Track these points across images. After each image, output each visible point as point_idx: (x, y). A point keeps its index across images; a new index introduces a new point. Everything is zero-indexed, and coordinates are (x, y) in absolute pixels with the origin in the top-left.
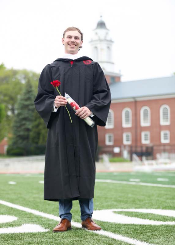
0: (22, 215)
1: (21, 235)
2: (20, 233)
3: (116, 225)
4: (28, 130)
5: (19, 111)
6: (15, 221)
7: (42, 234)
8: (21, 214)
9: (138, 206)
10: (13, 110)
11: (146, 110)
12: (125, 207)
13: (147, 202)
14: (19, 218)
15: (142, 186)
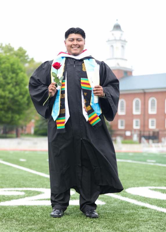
11: (153, 100)
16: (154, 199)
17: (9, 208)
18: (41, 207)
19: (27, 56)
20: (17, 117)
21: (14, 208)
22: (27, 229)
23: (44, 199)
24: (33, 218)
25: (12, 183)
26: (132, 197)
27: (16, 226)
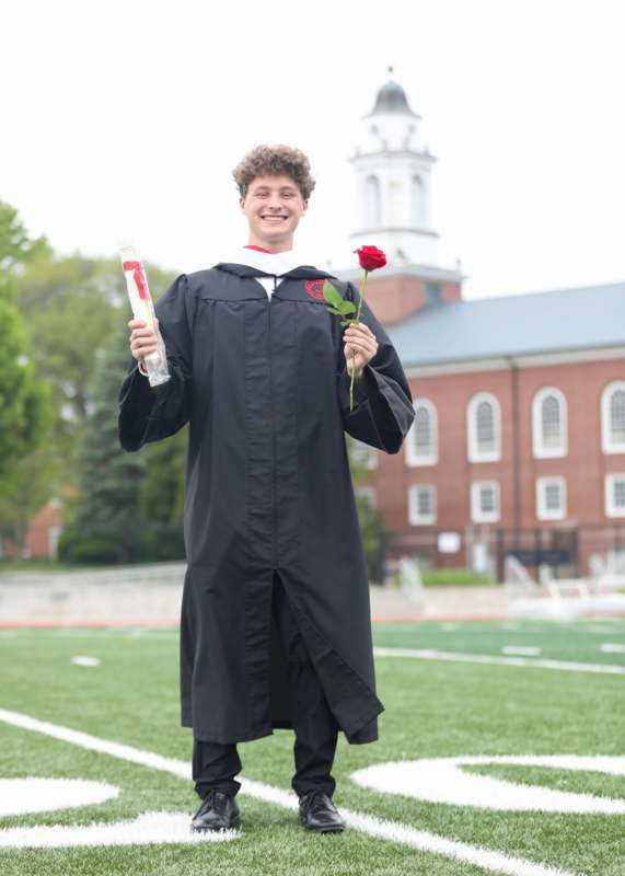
0: (136, 777)
1: (138, 851)
2: (134, 846)
3: (477, 815)
4: (134, 472)
5: (102, 405)
6: (111, 800)
7: (215, 848)
8: (132, 774)
9: (547, 745)
10: (79, 401)
11: (551, 400)
12: (500, 750)
13: (575, 728)
14: (127, 789)
15: (552, 671)
19: (20, 229)
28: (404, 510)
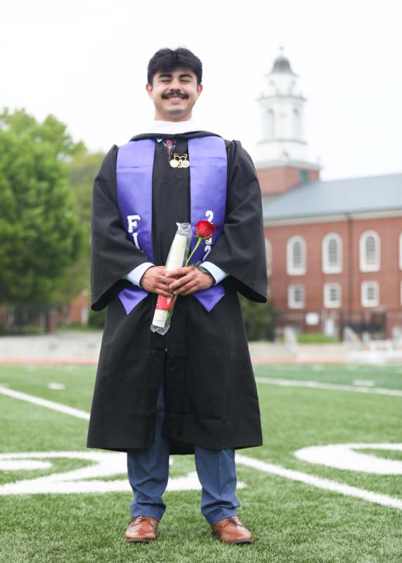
1: (196, 494)
3: (368, 476)
11: (371, 239)
12: (370, 440)
16: (360, 474)
17: (9, 499)
18: (87, 496)
19: (68, 137)
20: (48, 283)
21: (22, 500)
22: (47, 549)
23: (97, 479)
24: (64, 523)
25: (24, 441)
26: (309, 470)
27: (21, 544)
28: (285, 300)
